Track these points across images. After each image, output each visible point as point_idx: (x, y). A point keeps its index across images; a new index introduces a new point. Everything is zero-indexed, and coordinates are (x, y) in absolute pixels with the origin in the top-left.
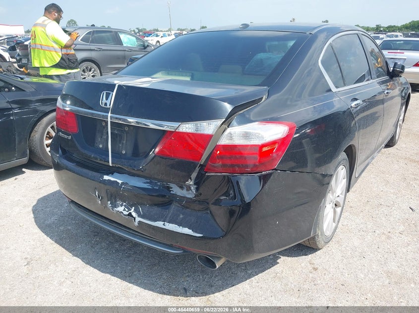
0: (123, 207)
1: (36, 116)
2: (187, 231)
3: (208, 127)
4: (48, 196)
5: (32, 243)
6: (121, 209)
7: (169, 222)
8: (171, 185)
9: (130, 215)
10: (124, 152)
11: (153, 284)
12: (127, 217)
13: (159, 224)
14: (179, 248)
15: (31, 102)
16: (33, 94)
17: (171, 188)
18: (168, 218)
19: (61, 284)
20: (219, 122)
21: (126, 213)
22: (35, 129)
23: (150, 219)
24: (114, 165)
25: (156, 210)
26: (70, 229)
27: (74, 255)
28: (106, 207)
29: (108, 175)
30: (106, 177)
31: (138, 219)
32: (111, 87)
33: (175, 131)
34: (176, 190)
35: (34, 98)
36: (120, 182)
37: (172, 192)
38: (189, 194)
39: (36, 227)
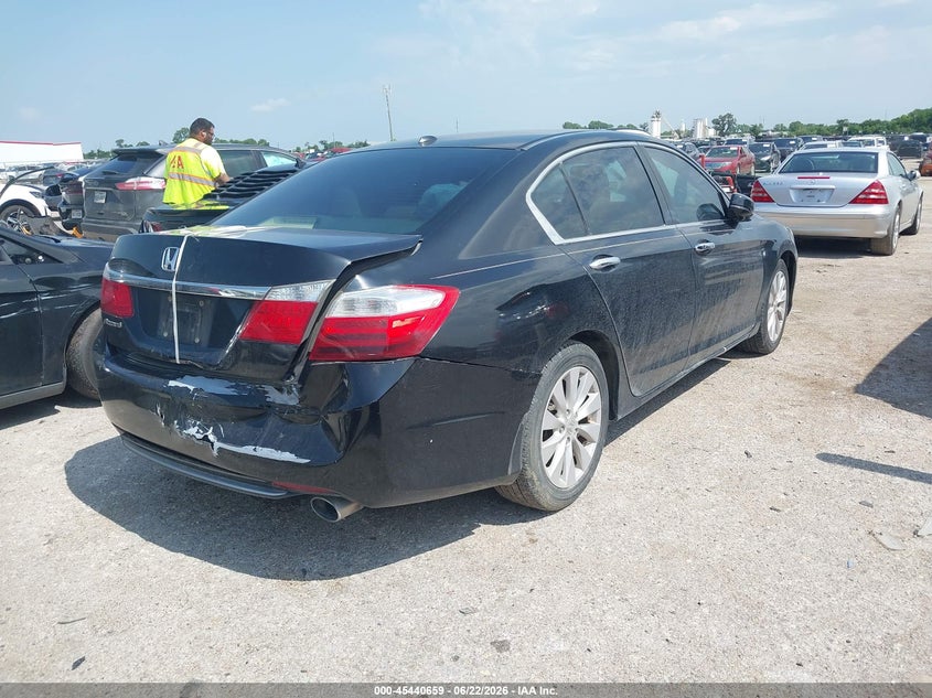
0: (197, 428)
1: (81, 308)
2: (288, 456)
3: (313, 292)
4: (97, 446)
5: (60, 514)
6: (192, 431)
7: (262, 446)
8: (268, 388)
9: (206, 438)
10: (197, 341)
11: (253, 565)
12: (201, 443)
13: (248, 450)
14: (280, 489)
15: (71, 281)
16: (76, 267)
17: (267, 393)
18: (261, 441)
19: (101, 567)
20: (325, 285)
21: (200, 436)
22: (79, 330)
23: (234, 444)
24: (184, 362)
25: (244, 428)
26: (128, 495)
27: (128, 529)
28: (171, 431)
29: (174, 379)
30: (172, 383)
31: (217, 445)
32: (178, 240)
33: (264, 301)
34: (275, 397)
35: (76, 276)
36: (192, 388)
37: (268, 400)
38: (292, 398)
39: (70, 492)
